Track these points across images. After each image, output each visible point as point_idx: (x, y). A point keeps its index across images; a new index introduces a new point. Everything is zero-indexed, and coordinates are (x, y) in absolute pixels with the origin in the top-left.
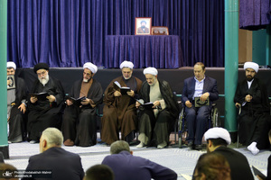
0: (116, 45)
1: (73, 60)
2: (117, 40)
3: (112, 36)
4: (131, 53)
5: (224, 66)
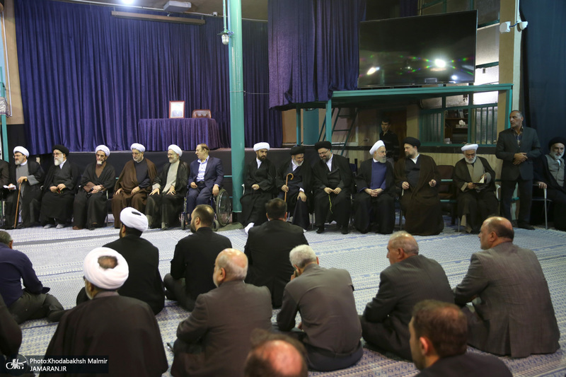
0: (149, 129)
1: (119, 144)
2: (149, 124)
3: (144, 120)
4: (163, 136)
5: (230, 147)
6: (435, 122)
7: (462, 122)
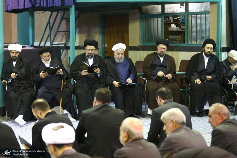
6: (156, 25)
7: (173, 26)
